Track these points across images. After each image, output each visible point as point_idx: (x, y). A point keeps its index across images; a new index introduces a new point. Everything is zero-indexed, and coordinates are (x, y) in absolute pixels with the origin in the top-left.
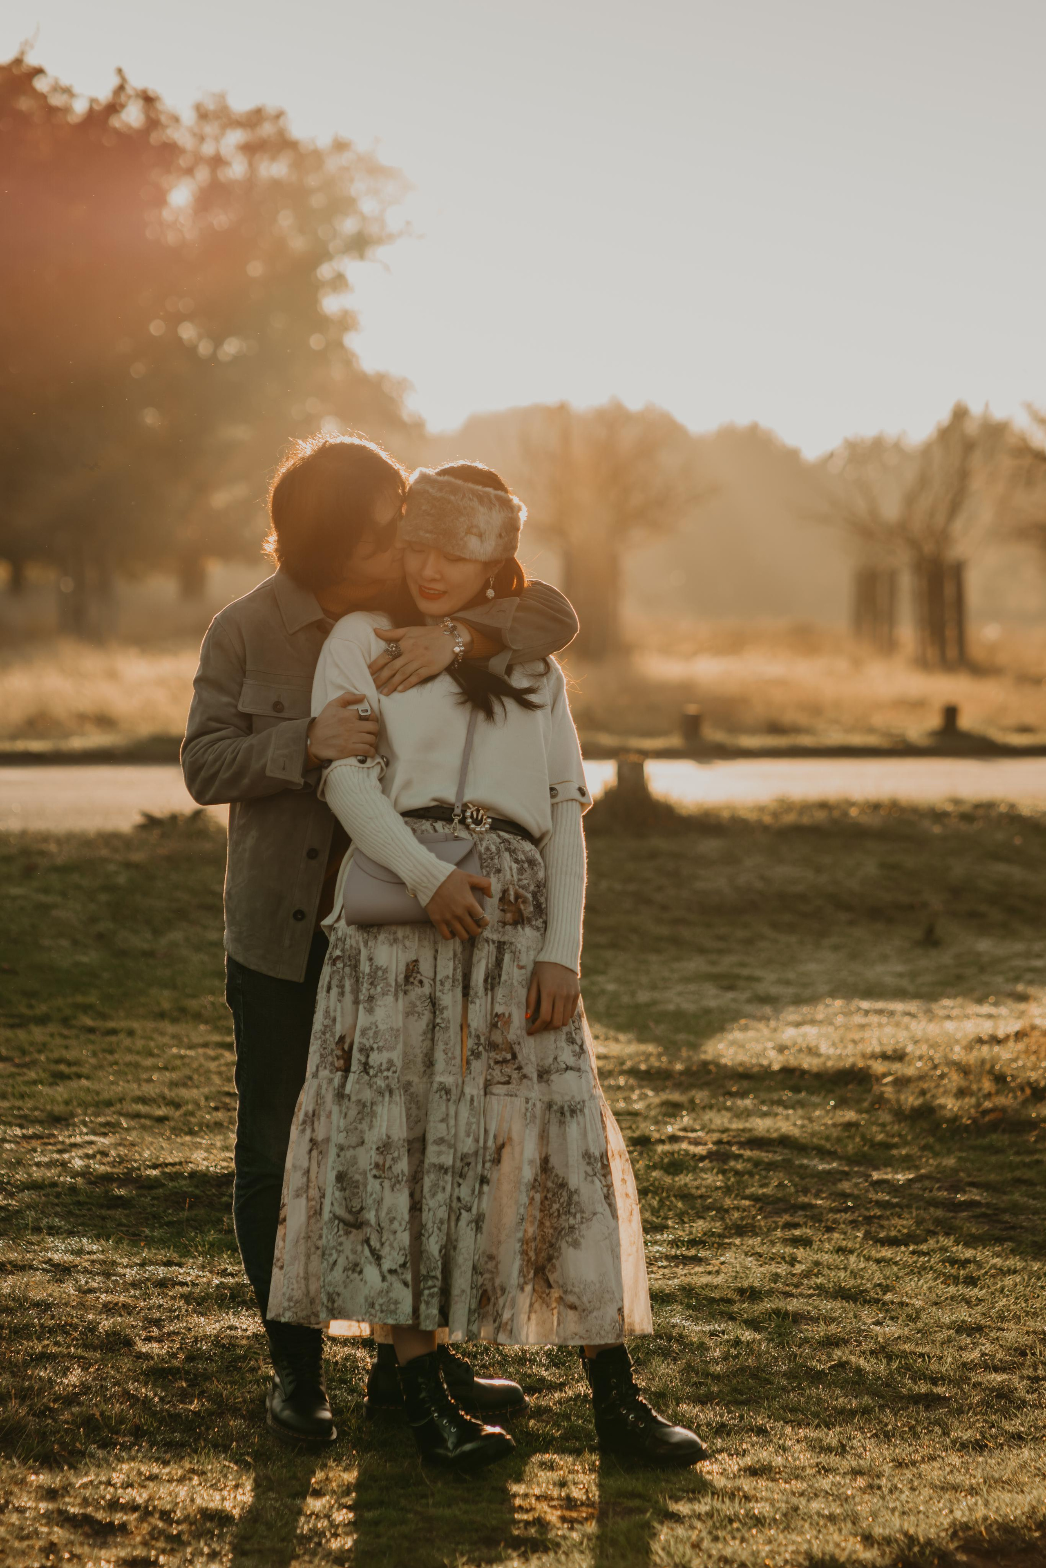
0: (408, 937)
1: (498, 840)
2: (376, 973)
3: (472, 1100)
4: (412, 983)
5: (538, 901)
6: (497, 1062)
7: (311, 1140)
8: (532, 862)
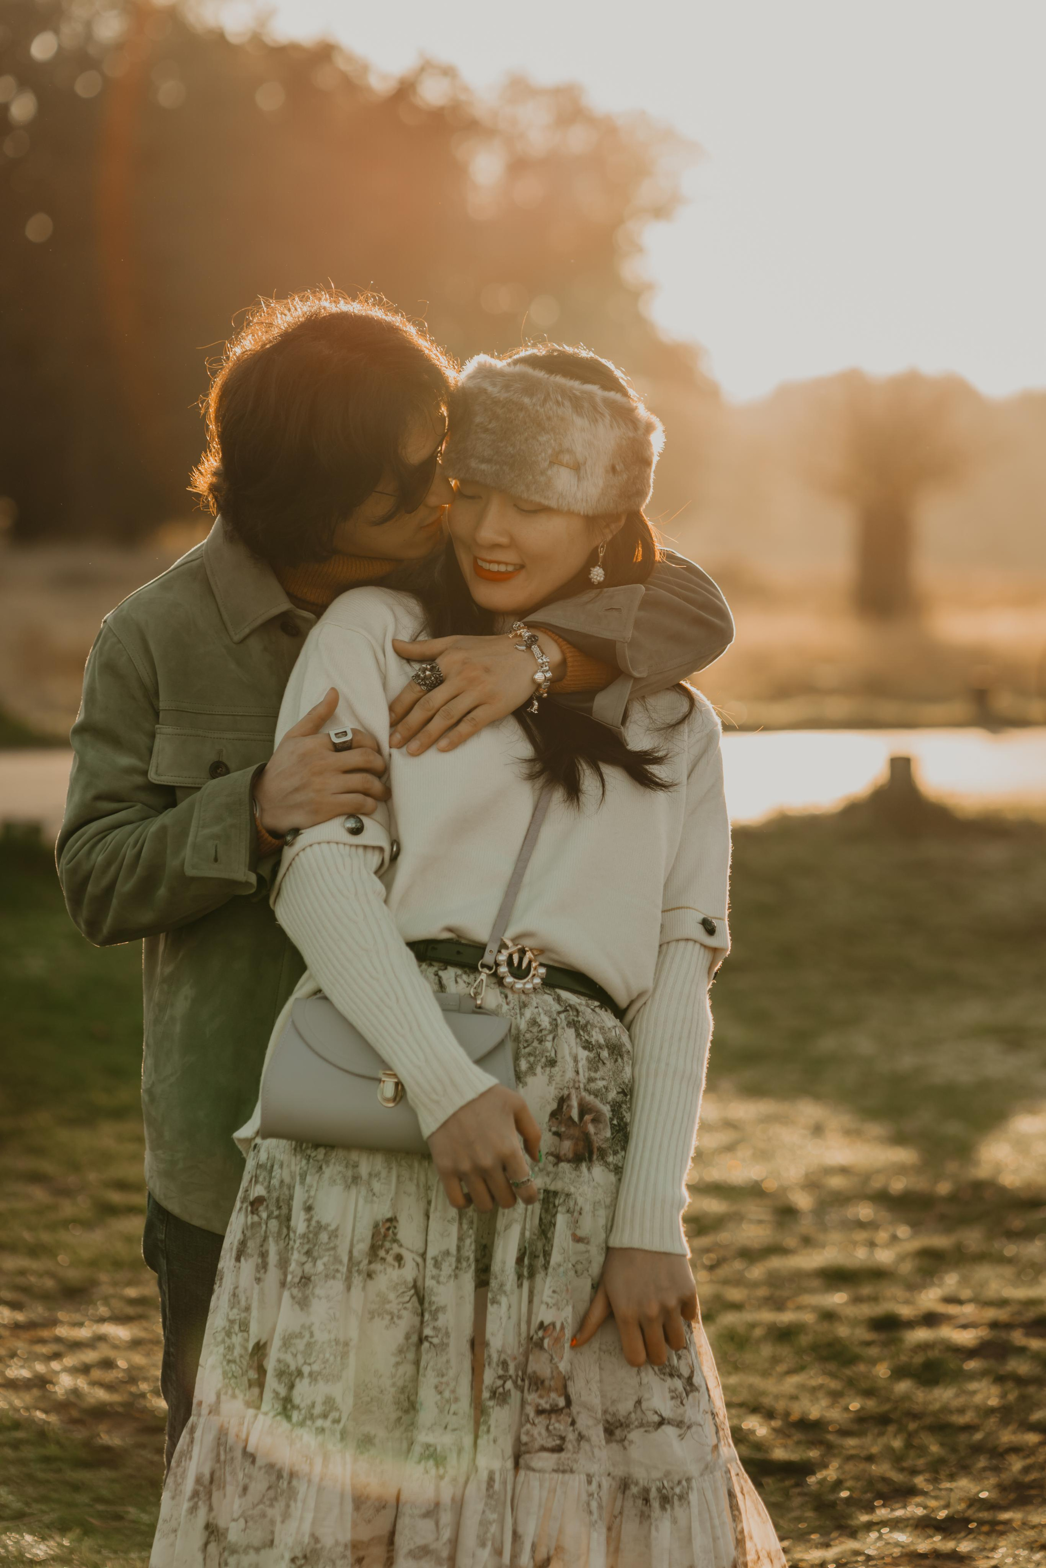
0: (378, 1175)
1: (557, 1007)
2: (316, 1234)
3: (491, 1480)
4: (383, 1259)
5: (621, 1119)
6: (540, 1412)
7: (207, 1526)
8: (616, 1050)
